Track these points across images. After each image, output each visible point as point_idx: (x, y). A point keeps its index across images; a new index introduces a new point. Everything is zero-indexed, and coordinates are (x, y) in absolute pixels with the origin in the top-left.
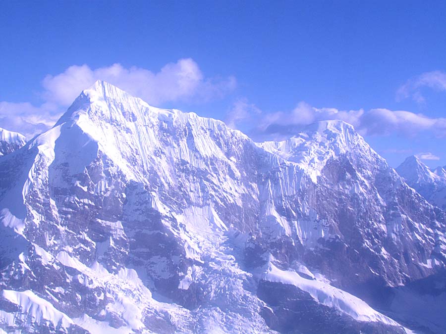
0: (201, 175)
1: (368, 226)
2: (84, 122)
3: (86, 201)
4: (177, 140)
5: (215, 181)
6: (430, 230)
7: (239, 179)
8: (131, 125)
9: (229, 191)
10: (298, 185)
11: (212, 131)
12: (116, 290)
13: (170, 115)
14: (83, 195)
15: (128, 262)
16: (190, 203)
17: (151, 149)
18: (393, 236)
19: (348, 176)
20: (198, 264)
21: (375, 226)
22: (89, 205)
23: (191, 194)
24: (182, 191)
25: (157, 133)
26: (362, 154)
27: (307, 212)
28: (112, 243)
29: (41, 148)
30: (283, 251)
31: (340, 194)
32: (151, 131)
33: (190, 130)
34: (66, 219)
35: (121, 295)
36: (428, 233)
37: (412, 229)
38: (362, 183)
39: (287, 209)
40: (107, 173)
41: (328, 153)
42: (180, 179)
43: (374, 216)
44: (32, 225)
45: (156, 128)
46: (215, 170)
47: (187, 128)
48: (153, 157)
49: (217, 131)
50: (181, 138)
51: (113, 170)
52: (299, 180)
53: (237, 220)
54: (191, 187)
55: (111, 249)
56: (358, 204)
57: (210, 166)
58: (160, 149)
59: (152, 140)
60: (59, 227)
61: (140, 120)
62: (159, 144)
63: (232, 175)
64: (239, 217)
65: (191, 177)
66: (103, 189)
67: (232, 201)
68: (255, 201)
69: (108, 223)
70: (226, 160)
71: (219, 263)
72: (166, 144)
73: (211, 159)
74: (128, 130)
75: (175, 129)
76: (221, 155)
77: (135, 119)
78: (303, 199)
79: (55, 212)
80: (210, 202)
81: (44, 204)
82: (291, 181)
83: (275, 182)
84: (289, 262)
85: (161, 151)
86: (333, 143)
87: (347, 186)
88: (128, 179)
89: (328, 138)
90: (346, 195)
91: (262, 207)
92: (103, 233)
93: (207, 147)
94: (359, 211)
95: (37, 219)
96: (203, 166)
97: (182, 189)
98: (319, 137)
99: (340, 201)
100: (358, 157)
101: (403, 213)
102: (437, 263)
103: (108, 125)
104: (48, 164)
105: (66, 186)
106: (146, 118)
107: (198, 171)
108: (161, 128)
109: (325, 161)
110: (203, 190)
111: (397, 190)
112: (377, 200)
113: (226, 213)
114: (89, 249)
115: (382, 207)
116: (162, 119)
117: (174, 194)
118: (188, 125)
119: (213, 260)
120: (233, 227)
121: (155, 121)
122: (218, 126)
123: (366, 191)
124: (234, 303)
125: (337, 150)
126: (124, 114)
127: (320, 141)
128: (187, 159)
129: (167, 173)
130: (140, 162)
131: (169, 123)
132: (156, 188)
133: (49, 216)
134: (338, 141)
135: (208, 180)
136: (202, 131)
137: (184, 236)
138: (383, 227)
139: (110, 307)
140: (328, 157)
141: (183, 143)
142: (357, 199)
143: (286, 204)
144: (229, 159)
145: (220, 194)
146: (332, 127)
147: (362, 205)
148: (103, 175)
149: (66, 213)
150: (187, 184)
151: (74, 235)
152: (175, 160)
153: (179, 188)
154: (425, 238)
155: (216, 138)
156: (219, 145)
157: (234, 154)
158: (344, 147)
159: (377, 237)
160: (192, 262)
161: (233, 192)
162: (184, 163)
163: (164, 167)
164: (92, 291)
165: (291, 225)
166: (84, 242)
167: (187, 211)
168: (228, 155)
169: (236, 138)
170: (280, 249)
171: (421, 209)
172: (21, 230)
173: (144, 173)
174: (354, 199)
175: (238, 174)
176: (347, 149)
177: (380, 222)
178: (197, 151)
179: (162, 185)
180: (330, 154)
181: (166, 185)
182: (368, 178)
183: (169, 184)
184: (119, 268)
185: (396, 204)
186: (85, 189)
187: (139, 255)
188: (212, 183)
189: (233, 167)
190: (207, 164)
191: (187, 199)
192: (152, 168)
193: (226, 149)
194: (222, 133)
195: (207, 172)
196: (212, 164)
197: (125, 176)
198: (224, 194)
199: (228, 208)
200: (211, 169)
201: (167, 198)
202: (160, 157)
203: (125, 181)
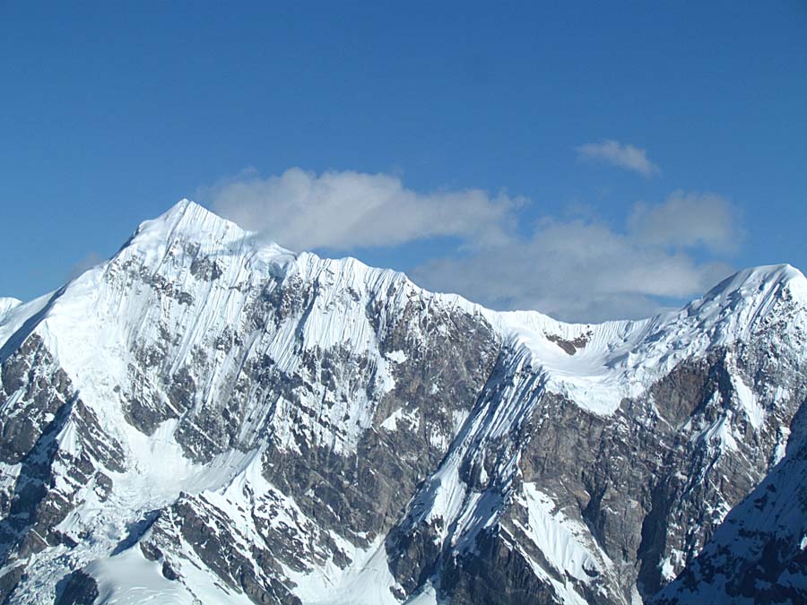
0: (286, 385)
4: (279, 316)
7: (378, 398)
9: (335, 422)
16: (233, 443)
17: (212, 335)
19: (717, 399)
23: (245, 426)
24: (228, 419)
25: (250, 301)
26: (781, 346)
31: (676, 440)
39: (476, 467)
41: (689, 344)
42: (238, 395)
45: (254, 292)
47: (312, 289)
48: (209, 351)
49: (382, 296)
50: (293, 312)
54: (253, 410)
57: (319, 371)
58: (236, 334)
62: (237, 325)
64: (331, 477)
65: (266, 392)
73: (327, 355)
74: (185, 298)
77: (216, 276)
78: (517, 445)
83: (492, 411)
84: (417, 578)
85: (236, 340)
87: (702, 424)
89: (722, 311)
93: (335, 328)
97: (231, 415)
98: (712, 307)
99: (670, 458)
103: (145, 287)
107: (282, 379)
108: (265, 296)
109: (673, 363)
113: (297, 466)
116: (275, 274)
117: (209, 424)
120: (312, 495)
121: (259, 278)
122: (391, 284)
123: (740, 437)
125: (713, 340)
126: (195, 265)
127: (705, 317)
128: (276, 354)
131: (280, 280)
132: (183, 411)
134: (734, 316)
135: (291, 397)
136: (348, 297)
140: (684, 355)
141: (292, 323)
142: (702, 455)
143: (479, 456)
144: (383, 356)
145: (302, 427)
148: (25, 379)
150: (252, 405)
152: (252, 356)
153: (225, 414)
155: (374, 312)
156: (375, 324)
157: (405, 345)
158: (737, 331)
161: (347, 424)
162: (267, 361)
163: (219, 369)
165: (465, 502)
167: (220, 458)
168: (385, 346)
169: (431, 311)
174: (697, 452)
175: (386, 387)
176: (743, 334)
178: (302, 339)
179: (194, 405)
180: (690, 350)
181: (199, 405)
183: (207, 404)
188: (299, 404)
189: (384, 369)
190: (311, 366)
191: (232, 436)
192: (184, 371)
193: (383, 335)
194: (392, 298)
195: (297, 380)
196: (326, 365)
197: (69, 383)
198: (318, 428)
199: (305, 456)
200: (319, 375)
201: (189, 431)
202: (228, 350)
203: (66, 392)
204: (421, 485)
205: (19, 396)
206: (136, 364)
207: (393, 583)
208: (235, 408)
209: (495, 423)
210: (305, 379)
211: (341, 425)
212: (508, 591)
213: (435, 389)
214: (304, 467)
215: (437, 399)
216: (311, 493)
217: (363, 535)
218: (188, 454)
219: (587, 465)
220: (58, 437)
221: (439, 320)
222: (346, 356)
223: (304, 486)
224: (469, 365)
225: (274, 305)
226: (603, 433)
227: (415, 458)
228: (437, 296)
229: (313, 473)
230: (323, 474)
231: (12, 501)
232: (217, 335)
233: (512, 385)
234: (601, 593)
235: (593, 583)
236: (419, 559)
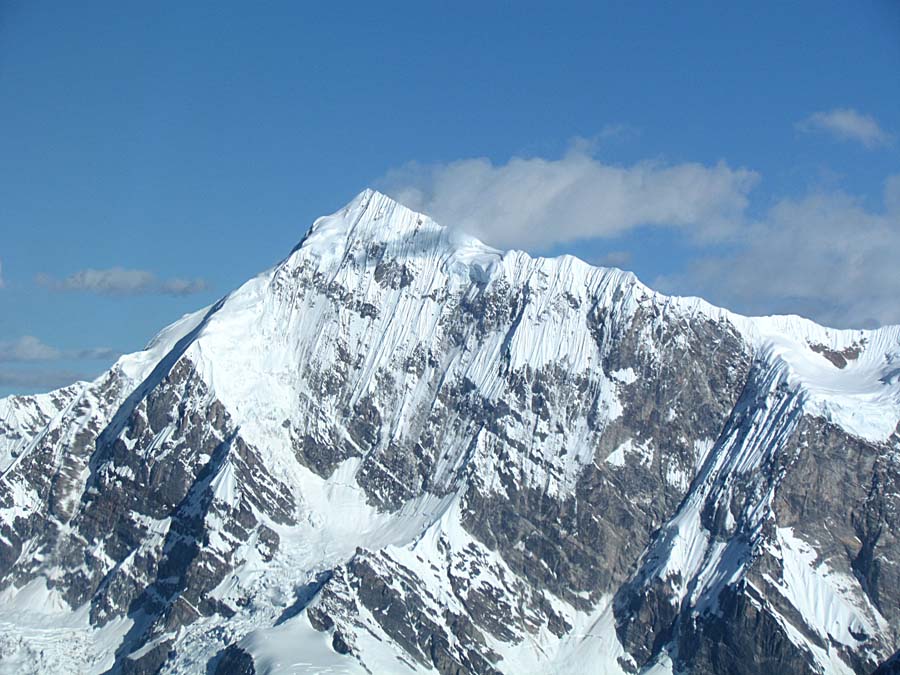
0: (489, 414)
3: (124, 471)
4: (482, 329)
7: (601, 427)
11: (596, 303)
13: (491, 267)
14: (124, 458)
16: (427, 486)
17: (404, 355)
22: (125, 480)
23: (441, 464)
24: (421, 456)
25: (447, 312)
28: (128, 564)
32: (431, 309)
33: (525, 303)
34: (83, 510)
40: (182, 410)
42: (432, 427)
45: (453, 301)
46: (540, 403)
47: (521, 296)
48: (397, 374)
49: (606, 302)
50: (499, 324)
51: (197, 403)
54: (451, 445)
57: (530, 396)
58: (430, 353)
60: (64, 528)
62: (431, 342)
64: (545, 526)
65: (466, 423)
66: (158, 444)
67: (541, 481)
69: (147, 521)
70: (596, 376)
73: (539, 376)
74: (368, 311)
77: (406, 282)
78: (770, 481)
80: (463, 482)
84: (651, 647)
85: (430, 359)
92: (131, 543)
97: (424, 452)
103: (319, 298)
106: (439, 278)
107: (485, 408)
108: (465, 305)
110: (470, 455)
113: (503, 513)
114: (90, 575)
117: (397, 464)
118: (528, 289)
120: (522, 549)
121: (458, 284)
126: (379, 270)
128: (478, 376)
130: (351, 387)
132: (366, 448)
133: (52, 504)
135: (495, 429)
136: (565, 304)
143: (725, 496)
144: (607, 375)
145: (509, 465)
148: (175, 413)
149: (88, 498)
151: (83, 544)
152: (449, 379)
153: (417, 451)
155: (596, 322)
156: (598, 336)
157: (636, 362)
162: (468, 385)
163: (410, 397)
166: (91, 560)
167: (411, 504)
168: (610, 364)
169: (666, 318)
178: (508, 357)
181: (385, 441)
183: (394, 439)
184: (111, 616)
186: (130, 444)
188: (504, 436)
189: (609, 392)
190: (520, 390)
191: (426, 477)
192: (367, 401)
193: (608, 349)
194: (618, 305)
195: (502, 408)
196: (537, 388)
197: (228, 417)
198: (528, 464)
199: (513, 501)
200: (529, 402)
201: (374, 473)
202: (420, 373)
203: (224, 429)
204: (655, 534)
205: (167, 434)
206: (309, 393)
207: (622, 653)
208: (428, 443)
209: (744, 454)
210: (513, 407)
211: (556, 462)
212: (757, 660)
213: (672, 414)
214: (511, 515)
215: (674, 427)
216: (520, 546)
217: (585, 595)
218: (373, 500)
219: (857, 504)
220: (213, 484)
221: (675, 330)
222: (562, 377)
223: (513, 538)
224: (713, 384)
225: (476, 317)
226: (876, 465)
227: (648, 501)
228: (674, 300)
229: (522, 522)
230: (535, 522)
231: (159, 564)
232: (407, 354)
233: (765, 407)
234: (871, 660)
235: (861, 648)
236: (653, 623)
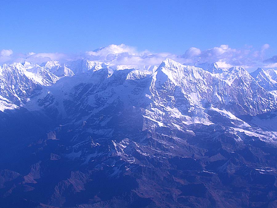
0: (195, 84)
1: (247, 99)
2: (164, 70)
3: (165, 91)
5: (200, 86)
6: (267, 100)
8: (176, 70)
9: (203, 88)
10: (224, 87)
11: (199, 71)
12: (173, 112)
13: (187, 67)
14: (165, 89)
15: (175, 106)
16: (192, 92)
17: (182, 77)
18: (254, 102)
19: (241, 84)
20: (193, 106)
21: (249, 99)
22: (166, 92)
23: (193, 89)
27: (226, 94)
28: (172, 101)
29: (153, 77)
30: (219, 105)
31: (238, 89)
32: (181, 72)
33: (193, 71)
34: (160, 95)
35: (174, 113)
36: (266, 101)
37: (261, 100)
38: (246, 86)
39: (221, 93)
40: (170, 84)
41: (235, 77)
42: (189, 85)
43: (249, 96)
44: (152, 96)
45: (183, 71)
46: (199, 82)
48: (182, 79)
51: (172, 83)
52: (225, 85)
53: (205, 96)
54: (193, 87)
55: (171, 103)
56: (244, 92)
59: (182, 75)
60: (159, 97)
61: (178, 69)
62: (184, 76)
63: (204, 84)
64: (206, 95)
65: (193, 85)
66: (169, 88)
67: (204, 91)
68: (211, 91)
69: (171, 96)
70: (203, 79)
71: (198, 106)
72: (186, 75)
73: (198, 79)
74: (175, 72)
75: (188, 71)
76: (201, 78)
77: (177, 69)
78: (225, 90)
79: (157, 94)
80: (197, 91)
81: (155, 92)
82: (222, 86)
83: (218, 86)
86: (237, 74)
87: (241, 87)
88: (175, 85)
89: (236, 72)
90: (240, 90)
91: (213, 93)
92: (169, 99)
93: (197, 76)
94: (244, 94)
95: (153, 95)
96: (196, 82)
98: (233, 72)
99: (238, 91)
100: (245, 78)
101: (258, 95)
102: (268, 110)
103: (170, 71)
104: (155, 81)
105: (160, 87)
106: (180, 68)
109: (234, 79)
110: (196, 88)
111: (257, 88)
112: (250, 91)
113: (202, 94)
114: (166, 103)
115: (252, 93)
116: (185, 68)
118: (192, 70)
119: (197, 106)
120: (204, 98)
121: (183, 69)
122: (201, 70)
123: (247, 88)
124: (202, 115)
125: (238, 76)
126: (174, 67)
127: (233, 73)
128: (191, 79)
129: (186, 84)
130: (178, 81)
131: (187, 70)
132: (183, 87)
133: (156, 95)
134: (239, 73)
135: (197, 85)
136: (196, 72)
137: (190, 100)
138: (252, 99)
139: (172, 115)
140: (235, 78)
141: (190, 75)
142: (244, 91)
143: (220, 92)
145: (201, 89)
146: (238, 69)
147: (245, 93)
148: (169, 84)
149: (160, 94)
150: (191, 86)
151: (162, 99)
152: (188, 80)
153: (189, 88)
154: (265, 103)
155: (200, 74)
156: (201, 75)
157: (205, 78)
158: (241, 75)
159: (249, 102)
160: (191, 106)
161: (205, 89)
162: (191, 81)
163: (185, 82)
164: (167, 112)
165: (221, 98)
166: (165, 101)
167: (191, 94)
168: (203, 78)
169: (206, 73)
170: (218, 104)
171: (265, 94)
172: (150, 98)
173: (180, 83)
174: (242, 90)
175: (206, 84)
176: (242, 75)
177: (251, 98)
179: (185, 87)
180: (236, 77)
181: (186, 87)
182: (248, 84)
183: (186, 86)
184: (173, 107)
185: (256, 92)
186: (165, 88)
187: (178, 104)
189: (205, 81)
228: (206, 71)
233: (219, 83)
236: (220, 105)
